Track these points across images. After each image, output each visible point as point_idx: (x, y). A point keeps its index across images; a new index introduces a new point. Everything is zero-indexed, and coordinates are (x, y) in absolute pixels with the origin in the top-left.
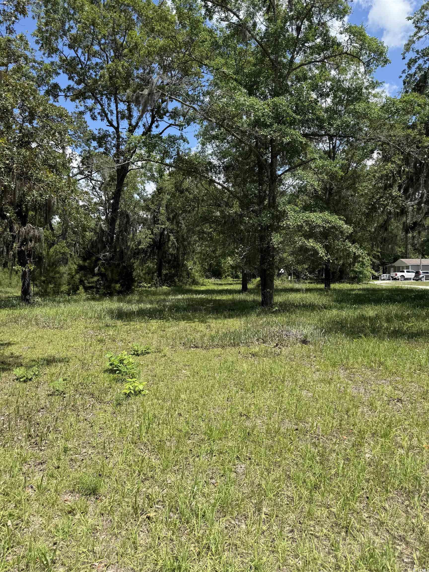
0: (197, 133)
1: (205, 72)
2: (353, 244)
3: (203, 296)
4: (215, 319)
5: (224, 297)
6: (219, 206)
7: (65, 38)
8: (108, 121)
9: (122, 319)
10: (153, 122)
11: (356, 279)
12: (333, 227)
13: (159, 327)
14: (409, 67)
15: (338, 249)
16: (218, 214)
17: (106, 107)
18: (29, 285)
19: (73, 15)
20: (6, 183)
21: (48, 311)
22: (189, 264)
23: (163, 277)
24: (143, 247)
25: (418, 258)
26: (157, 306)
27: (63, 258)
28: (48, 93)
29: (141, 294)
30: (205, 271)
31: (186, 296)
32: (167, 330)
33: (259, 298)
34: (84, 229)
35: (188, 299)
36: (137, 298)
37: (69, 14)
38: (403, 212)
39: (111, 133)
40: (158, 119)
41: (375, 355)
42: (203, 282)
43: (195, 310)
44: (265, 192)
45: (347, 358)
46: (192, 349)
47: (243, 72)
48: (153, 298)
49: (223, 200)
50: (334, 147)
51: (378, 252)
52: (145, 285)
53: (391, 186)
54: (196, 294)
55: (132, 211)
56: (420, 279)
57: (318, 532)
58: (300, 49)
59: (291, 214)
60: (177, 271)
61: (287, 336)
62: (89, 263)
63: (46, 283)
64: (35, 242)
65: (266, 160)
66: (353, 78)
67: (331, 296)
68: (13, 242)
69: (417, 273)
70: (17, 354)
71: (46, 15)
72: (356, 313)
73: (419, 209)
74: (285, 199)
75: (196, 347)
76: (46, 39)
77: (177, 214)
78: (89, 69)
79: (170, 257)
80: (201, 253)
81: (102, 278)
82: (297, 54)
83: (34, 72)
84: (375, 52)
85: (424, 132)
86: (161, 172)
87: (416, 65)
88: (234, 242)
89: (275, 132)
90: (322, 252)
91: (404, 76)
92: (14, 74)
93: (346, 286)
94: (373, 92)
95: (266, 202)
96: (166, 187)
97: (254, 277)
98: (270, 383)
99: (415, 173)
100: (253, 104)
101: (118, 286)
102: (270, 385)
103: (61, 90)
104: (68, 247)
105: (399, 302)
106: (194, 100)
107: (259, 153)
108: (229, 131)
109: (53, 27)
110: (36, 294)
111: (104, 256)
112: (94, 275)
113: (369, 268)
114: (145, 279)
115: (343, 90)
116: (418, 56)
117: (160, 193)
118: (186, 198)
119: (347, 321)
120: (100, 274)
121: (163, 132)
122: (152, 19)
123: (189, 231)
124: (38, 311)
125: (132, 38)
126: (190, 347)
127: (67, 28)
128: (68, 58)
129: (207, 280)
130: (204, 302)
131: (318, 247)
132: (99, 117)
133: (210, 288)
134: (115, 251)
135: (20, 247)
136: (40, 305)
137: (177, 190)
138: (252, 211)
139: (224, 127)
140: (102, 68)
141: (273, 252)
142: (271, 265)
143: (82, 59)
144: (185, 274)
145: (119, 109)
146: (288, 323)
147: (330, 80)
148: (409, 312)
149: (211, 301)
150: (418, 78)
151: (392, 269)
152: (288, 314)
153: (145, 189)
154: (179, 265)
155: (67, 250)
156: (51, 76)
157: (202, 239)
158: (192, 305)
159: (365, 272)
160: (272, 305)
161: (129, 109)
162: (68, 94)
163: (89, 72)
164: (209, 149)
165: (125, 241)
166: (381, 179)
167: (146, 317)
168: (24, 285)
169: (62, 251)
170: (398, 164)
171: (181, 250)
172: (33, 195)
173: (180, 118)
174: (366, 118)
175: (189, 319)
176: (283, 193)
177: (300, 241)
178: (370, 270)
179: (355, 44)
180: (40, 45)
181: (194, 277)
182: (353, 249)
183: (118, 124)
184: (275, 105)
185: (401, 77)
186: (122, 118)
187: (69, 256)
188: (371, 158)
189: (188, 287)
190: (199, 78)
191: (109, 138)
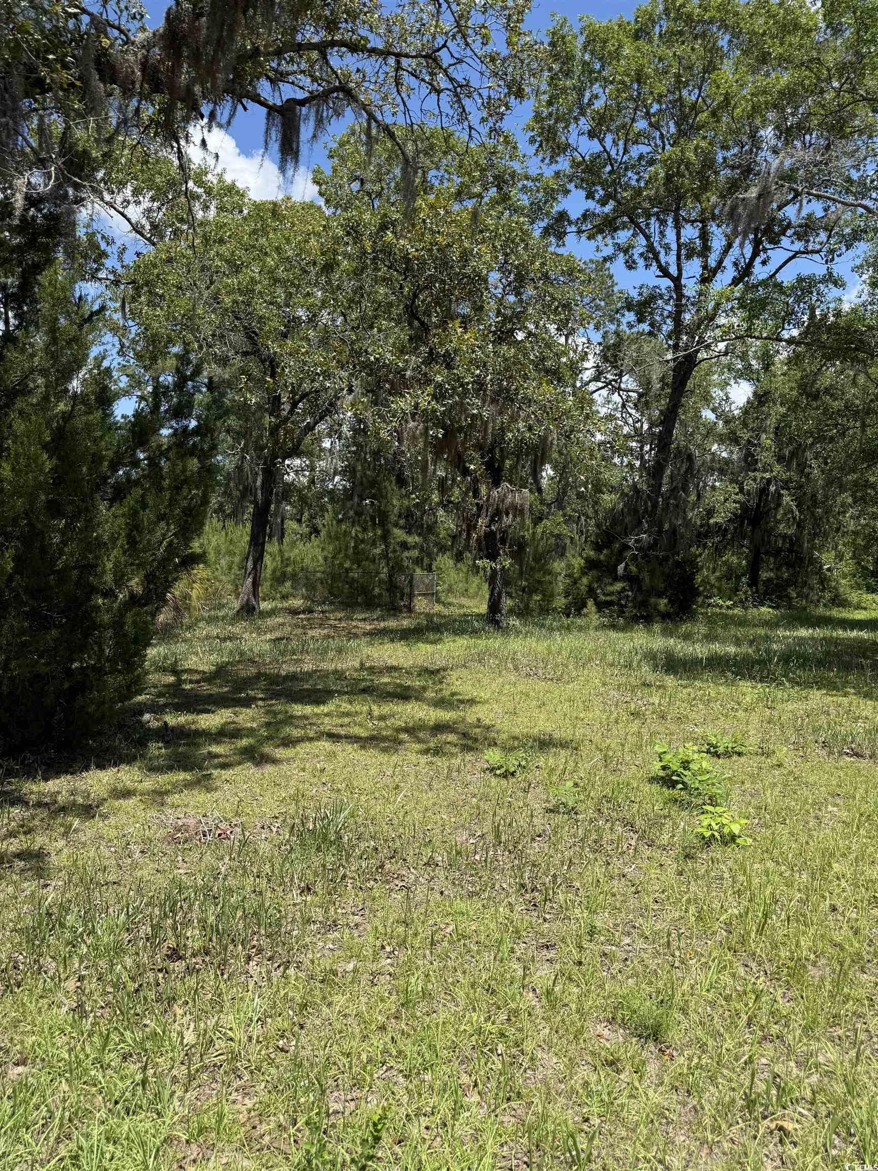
0: (858, 262)
3: (864, 635)
7: (583, 120)
8: (660, 267)
9: (675, 673)
10: (755, 254)
13: (760, 699)
17: (656, 238)
18: (500, 597)
19: (599, 72)
20: (475, 412)
21: (534, 644)
22: (827, 559)
23: (761, 587)
24: (720, 520)
26: (750, 651)
27: (557, 545)
28: (546, 232)
29: (711, 621)
30: (866, 574)
31: (819, 633)
32: (779, 706)
34: (598, 487)
35: (825, 639)
36: (703, 630)
37: (592, 71)
39: (664, 291)
40: (768, 246)
42: (859, 602)
43: (847, 667)
46: (848, 759)
48: (740, 632)
52: (721, 602)
54: (845, 629)
55: (698, 446)
60: (795, 575)
62: (606, 556)
63: (530, 591)
64: (515, 516)
68: (479, 516)
70: (487, 722)
71: (550, 85)
75: (857, 755)
76: (549, 131)
77: (800, 445)
78: (626, 169)
79: (780, 543)
80: (856, 533)
81: (631, 587)
83: (525, 197)
86: (767, 358)
92: (493, 207)
96: (776, 389)
101: (663, 602)
103: (570, 223)
104: (565, 522)
109: (562, 105)
110: (511, 611)
111: (637, 541)
112: (616, 579)
114: (719, 589)
117: (761, 403)
118: (826, 408)
120: (628, 577)
121: (777, 271)
122: (764, 34)
123: (829, 483)
124: (516, 645)
125: (718, 87)
126: (841, 753)
127: (586, 101)
128: (587, 158)
129: (870, 597)
130: (866, 649)
132: (641, 262)
134: (660, 532)
135: (489, 526)
136: (518, 633)
137: (803, 392)
140: (651, 162)
143: (613, 153)
144: (814, 581)
145: (682, 240)
153: (728, 398)
154: (802, 560)
155: (564, 530)
156: (555, 199)
157: (863, 501)
158: (837, 655)
161: (704, 236)
162: (584, 228)
163: (625, 175)
165: (680, 508)
167: (729, 674)
168: (492, 594)
169: (556, 532)
171: (808, 526)
172: (518, 430)
173: (818, 235)
175: (831, 686)
180: (537, 144)
181: (836, 588)
183: (680, 269)
186: (689, 257)
187: (568, 541)
189: (821, 611)
191: (660, 302)
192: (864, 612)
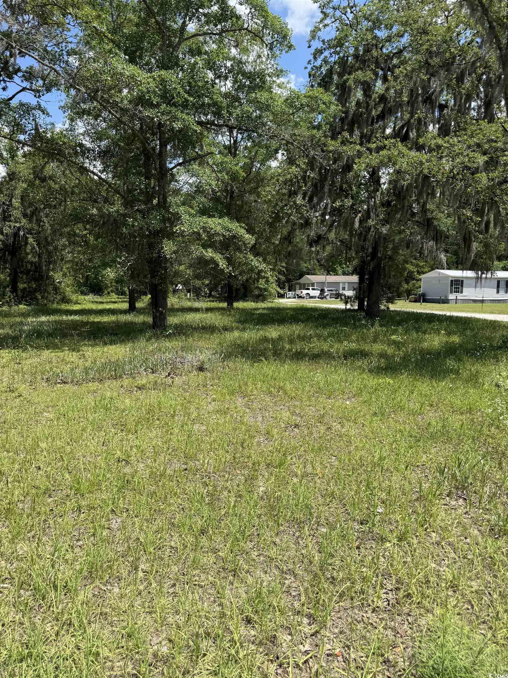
0: (62, 104)
1: (72, 23)
2: (255, 257)
3: (77, 318)
4: (92, 346)
5: (105, 319)
6: (95, 201)
11: (261, 297)
12: (234, 237)
13: (12, 359)
14: (315, 58)
15: (240, 263)
16: (95, 211)
22: (58, 277)
23: (19, 293)
25: (323, 274)
26: (10, 332)
30: (79, 285)
31: (52, 318)
32: (23, 362)
33: (149, 320)
35: (55, 321)
38: (307, 223)
40: (6, 79)
41: (275, 379)
42: (77, 300)
43: (64, 336)
44: (154, 188)
45: (246, 384)
46: (59, 385)
47: (123, 32)
48: (5, 321)
49: (100, 195)
50: (235, 141)
51: (283, 267)
53: (295, 193)
54: (67, 315)
56: (325, 297)
57: (203, 581)
58: (194, 15)
59: (185, 217)
60: (39, 286)
61: (181, 363)
65: (154, 149)
66: (255, 62)
67: (234, 316)
69: (322, 291)
72: (258, 335)
73: (323, 221)
74: (178, 199)
75: (65, 383)
77: (37, 208)
79: (29, 266)
80: (72, 261)
82: (190, 20)
84: (278, 33)
85: (329, 134)
86: (13, 152)
87: (322, 57)
88: (117, 248)
89: (163, 114)
90: (222, 264)
91: (310, 67)
93: (249, 305)
94: (278, 81)
95: (155, 202)
96: (20, 172)
97: (145, 294)
98: (158, 419)
99: (321, 181)
100: (134, 75)
102: (158, 422)
105: (303, 322)
106: (55, 59)
107: (144, 138)
108: (104, 107)
113: (274, 285)
115: (244, 74)
116: (324, 46)
117: (11, 180)
118: (50, 188)
119: (249, 343)
121: (14, 96)
123: (54, 232)
126: (56, 383)
129: (82, 297)
130: (77, 325)
131: (218, 257)
133: (87, 308)
137: (36, 176)
138: (137, 210)
139: (97, 101)
141: (165, 263)
142: (164, 279)
144: (50, 288)
146: (183, 349)
147: (230, 60)
148: (311, 332)
149: (87, 323)
150: (324, 72)
151: (298, 286)
152: (184, 338)
154: (42, 277)
157: (74, 244)
158: (60, 330)
159: (271, 289)
160: (164, 328)
164: (81, 127)
166: (285, 184)
170: (303, 169)
171: (45, 256)
173: (37, 81)
174: (269, 110)
175: (55, 347)
176: (177, 192)
177: (197, 251)
178: (275, 287)
179: (256, 20)
181: (64, 293)
182: (256, 262)
184: (163, 81)
185: (306, 68)
188: (276, 159)
189: (55, 306)
190: (63, 30)
192: (79, 306)
